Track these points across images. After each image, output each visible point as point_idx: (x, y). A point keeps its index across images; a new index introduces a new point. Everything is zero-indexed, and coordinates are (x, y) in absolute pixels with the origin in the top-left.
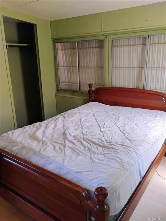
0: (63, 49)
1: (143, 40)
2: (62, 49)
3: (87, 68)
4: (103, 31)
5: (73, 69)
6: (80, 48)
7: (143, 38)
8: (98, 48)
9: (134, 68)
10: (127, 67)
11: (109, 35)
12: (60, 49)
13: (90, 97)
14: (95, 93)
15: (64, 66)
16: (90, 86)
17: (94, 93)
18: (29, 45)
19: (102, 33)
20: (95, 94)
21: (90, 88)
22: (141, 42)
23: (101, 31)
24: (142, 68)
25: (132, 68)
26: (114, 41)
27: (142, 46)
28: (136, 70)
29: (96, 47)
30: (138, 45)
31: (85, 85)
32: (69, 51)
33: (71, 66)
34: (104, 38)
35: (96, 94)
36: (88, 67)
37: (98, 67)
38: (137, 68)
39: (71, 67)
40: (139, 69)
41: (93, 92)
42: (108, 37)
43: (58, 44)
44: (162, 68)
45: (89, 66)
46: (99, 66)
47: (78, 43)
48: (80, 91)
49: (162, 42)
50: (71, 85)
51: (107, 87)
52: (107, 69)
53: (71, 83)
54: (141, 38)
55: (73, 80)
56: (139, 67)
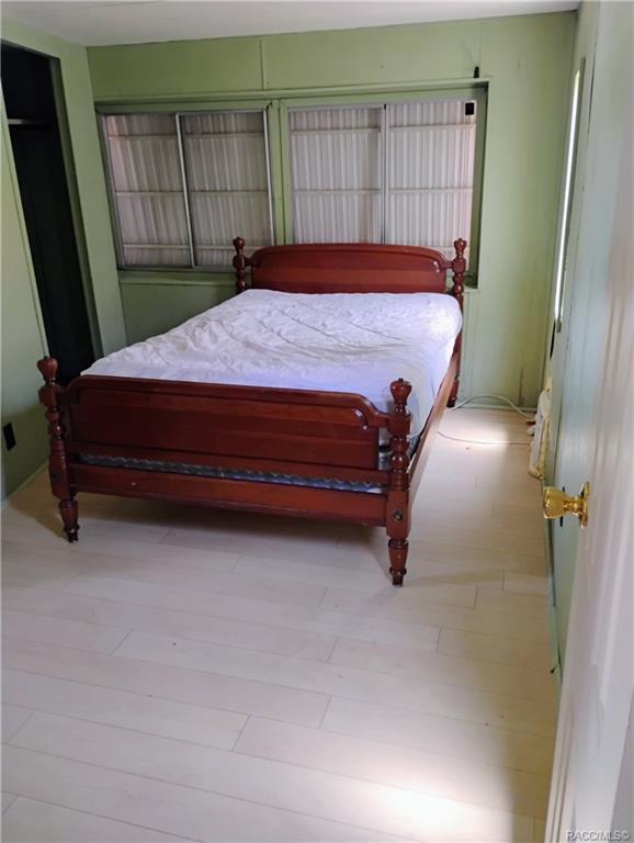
0: (125, 136)
1: (370, 116)
2: (120, 135)
3: (212, 194)
4: (266, 87)
5: (163, 198)
6: (187, 133)
7: (370, 110)
8: (244, 135)
9: (352, 189)
10: (320, 188)
11: (279, 99)
12: (116, 133)
13: (239, 277)
14: (255, 263)
15: (130, 191)
16: (238, 244)
17: (252, 266)
18: (27, 122)
19: (264, 93)
20: (254, 269)
21: (237, 250)
22: (366, 121)
23: (260, 87)
24: (371, 190)
25: (347, 190)
26: (292, 115)
27: (369, 130)
28: (356, 197)
29: (237, 132)
30: (357, 128)
31: (217, 247)
32: (149, 141)
33: (157, 188)
34: (263, 105)
35: (258, 266)
36: (215, 191)
37: (248, 191)
38: (359, 189)
39: (156, 192)
40: (363, 192)
41: (248, 262)
42: (275, 102)
43: (108, 118)
44: (421, 188)
45: (218, 188)
46: (251, 187)
47: (180, 117)
48: (196, 264)
49: (418, 123)
50: (160, 250)
51: (281, 247)
52: (278, 195)
53: (160, 244)
54: (366, 112)
55: (164, 235)
56: (364, 189)
